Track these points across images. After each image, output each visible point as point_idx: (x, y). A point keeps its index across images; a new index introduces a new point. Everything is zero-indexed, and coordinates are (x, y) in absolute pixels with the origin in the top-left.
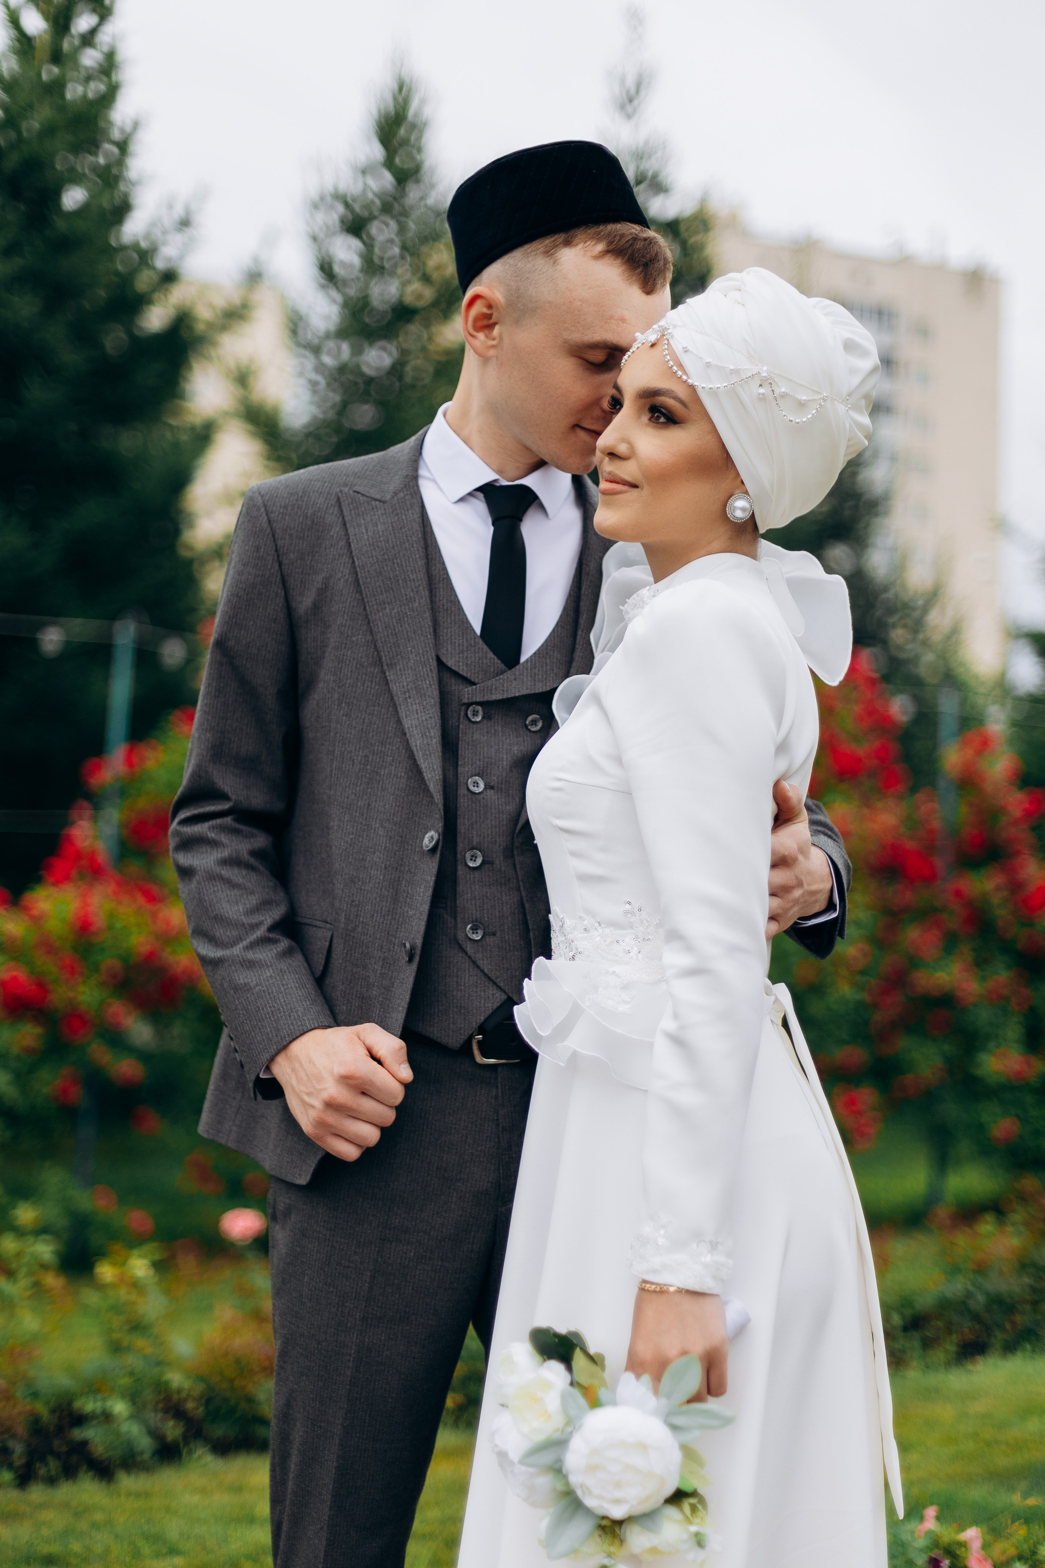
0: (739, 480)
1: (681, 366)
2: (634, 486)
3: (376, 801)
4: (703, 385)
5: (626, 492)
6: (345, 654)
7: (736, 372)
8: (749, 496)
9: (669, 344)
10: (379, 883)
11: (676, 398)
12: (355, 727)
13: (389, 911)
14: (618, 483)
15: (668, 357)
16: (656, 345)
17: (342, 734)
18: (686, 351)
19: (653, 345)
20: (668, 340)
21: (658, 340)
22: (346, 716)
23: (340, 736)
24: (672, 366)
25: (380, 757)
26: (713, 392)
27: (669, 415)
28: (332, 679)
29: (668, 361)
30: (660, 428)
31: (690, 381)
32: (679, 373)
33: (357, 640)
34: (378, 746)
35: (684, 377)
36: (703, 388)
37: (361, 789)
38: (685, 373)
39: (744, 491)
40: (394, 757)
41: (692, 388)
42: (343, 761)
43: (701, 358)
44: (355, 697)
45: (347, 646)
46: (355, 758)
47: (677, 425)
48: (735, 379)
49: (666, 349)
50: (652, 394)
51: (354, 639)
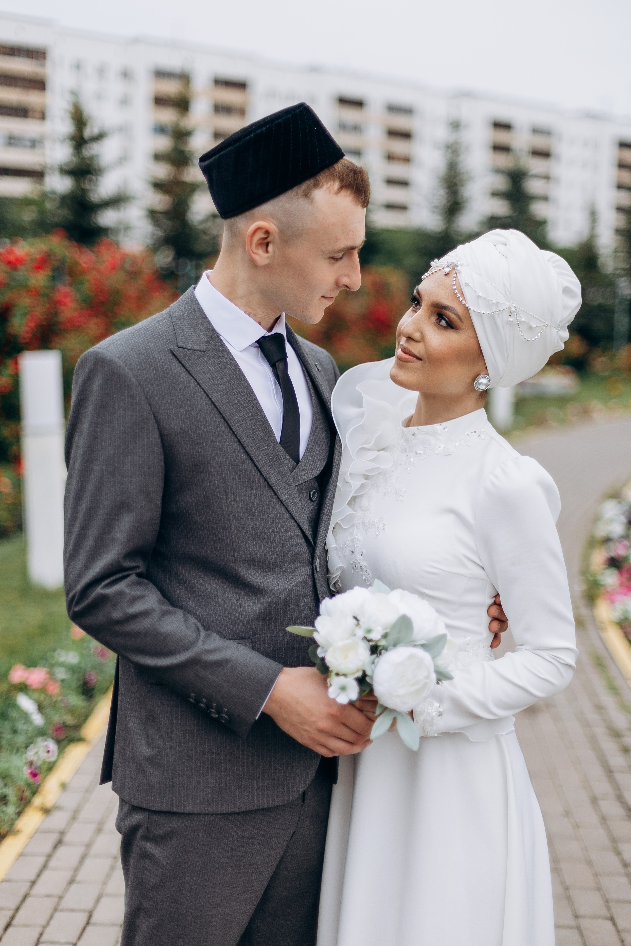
0: (485, 367)
1: (462, 294)
2: (419, 359)
3: (269, 552)
4: (474, 310)
5: (414, 362)
6: (222, 461)
7: (497, 304)
8: (489, 376)
9: (456, 277)
10: (287, 601)
11: (456, 314)
12: (242, 508)
13: (297, 617)
14: (410, 355)
15: (455, 287)
16: (448, 275)
17: (234, 514)
18: (467, 285)
19: (446, 275)
20: (456, 274)
21: (450, 271)
22: (234, 501)
23: (233, 516)
24: (457, 293)
25: (264, 523)
26: (480, 315)
27: (449, 323)
28: (216, 479)
29: (455, 289)
30: (443, 330)
31: (467, 305)
32: (461, 299)
33: (227, 449)
34: (260, 516)
35: (464, 302)
36: (474, 311)
37: (257, 546)
38: (464, 299)
39: (486, 373)
40: (273, 521)
41: (467, 310)
42: (239, 531)
43: (476, 292)
44: (236, 488)
45: (222, 455)
46: (248, 527)
47: (453, 330)
48: (494, 309)
49: (454, 280)
50: (441, 307)
51: (225, 449)
